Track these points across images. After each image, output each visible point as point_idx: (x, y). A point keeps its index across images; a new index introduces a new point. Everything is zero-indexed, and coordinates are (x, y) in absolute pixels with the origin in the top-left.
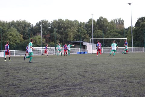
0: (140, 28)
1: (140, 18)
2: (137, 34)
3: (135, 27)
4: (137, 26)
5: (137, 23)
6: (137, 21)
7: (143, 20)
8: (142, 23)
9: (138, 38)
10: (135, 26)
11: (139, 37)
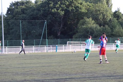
0: (14, 16)
1: (14, 2)
2: (9, 25)
3: (6, 16)
4: (9, 14)
5: (9, 10)
6: (9, 7)
7: (18, 5)
8: (16, 10)
9: (11, 31)
10: (6, 14)
11: (12, 29)
